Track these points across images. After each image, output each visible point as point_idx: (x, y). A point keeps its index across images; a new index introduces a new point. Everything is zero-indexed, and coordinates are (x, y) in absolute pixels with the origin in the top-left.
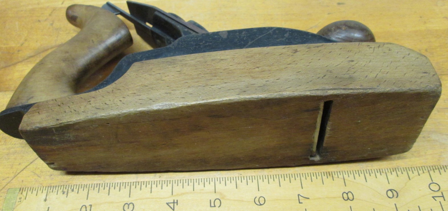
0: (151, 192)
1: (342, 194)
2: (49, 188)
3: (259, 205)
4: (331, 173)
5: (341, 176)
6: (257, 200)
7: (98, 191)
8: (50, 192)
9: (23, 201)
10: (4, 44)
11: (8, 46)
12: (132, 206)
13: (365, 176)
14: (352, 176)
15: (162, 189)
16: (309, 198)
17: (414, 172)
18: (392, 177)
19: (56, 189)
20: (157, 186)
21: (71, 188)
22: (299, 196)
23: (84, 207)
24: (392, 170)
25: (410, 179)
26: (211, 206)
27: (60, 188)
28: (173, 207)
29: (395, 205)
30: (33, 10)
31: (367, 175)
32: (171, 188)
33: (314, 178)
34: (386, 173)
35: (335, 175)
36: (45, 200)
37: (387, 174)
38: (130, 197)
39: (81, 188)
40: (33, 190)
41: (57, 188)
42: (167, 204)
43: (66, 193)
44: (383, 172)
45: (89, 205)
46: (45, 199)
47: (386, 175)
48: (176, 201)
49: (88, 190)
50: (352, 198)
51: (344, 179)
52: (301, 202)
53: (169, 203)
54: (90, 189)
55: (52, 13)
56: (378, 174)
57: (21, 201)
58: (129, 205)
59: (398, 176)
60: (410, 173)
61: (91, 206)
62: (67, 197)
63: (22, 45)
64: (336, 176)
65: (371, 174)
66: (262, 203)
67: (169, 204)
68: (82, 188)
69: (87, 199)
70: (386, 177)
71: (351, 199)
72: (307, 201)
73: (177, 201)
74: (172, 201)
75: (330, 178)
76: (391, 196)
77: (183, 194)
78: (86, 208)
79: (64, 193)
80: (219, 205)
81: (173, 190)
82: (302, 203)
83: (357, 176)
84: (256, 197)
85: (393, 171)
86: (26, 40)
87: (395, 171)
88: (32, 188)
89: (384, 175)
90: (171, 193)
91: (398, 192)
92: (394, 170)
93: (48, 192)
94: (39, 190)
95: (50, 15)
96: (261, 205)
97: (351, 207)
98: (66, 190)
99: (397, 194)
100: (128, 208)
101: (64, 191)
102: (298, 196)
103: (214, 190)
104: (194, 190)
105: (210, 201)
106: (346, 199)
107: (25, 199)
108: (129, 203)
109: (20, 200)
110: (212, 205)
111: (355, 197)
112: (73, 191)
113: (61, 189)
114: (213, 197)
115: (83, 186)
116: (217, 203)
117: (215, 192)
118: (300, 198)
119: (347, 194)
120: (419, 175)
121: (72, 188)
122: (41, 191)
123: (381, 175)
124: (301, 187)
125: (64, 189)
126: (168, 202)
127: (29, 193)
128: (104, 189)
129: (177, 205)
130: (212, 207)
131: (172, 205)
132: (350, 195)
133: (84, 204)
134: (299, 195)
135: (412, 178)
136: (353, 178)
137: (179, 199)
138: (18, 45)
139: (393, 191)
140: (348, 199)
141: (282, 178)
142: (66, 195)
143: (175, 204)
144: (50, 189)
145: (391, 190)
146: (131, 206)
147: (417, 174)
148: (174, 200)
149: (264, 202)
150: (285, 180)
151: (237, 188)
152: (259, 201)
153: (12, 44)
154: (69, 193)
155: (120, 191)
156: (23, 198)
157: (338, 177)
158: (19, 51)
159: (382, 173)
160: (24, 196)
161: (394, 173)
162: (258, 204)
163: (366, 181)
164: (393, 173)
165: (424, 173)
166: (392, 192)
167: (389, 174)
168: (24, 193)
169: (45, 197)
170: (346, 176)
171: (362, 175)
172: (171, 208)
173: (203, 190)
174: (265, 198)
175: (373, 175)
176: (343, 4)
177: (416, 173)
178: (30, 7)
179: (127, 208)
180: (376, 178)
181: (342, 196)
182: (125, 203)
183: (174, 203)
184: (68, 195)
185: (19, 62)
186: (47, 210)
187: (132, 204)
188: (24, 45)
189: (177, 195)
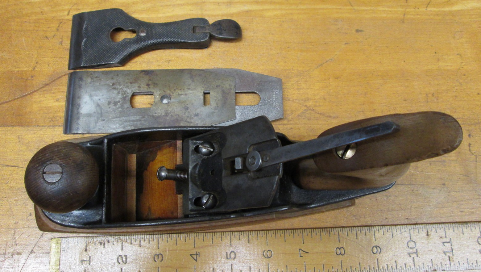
0: (176, 245)
1: (335, 249)
3: (267, 258)
5: (336, 233)
6: (265, 253)
7: (130, 242)
10: (16, 67)
11: (20, 70)
13: (356, 234)
15: (185, 241)
16: (308, 253)
17: (397, 229)
18: (379, 234)
20: (181, 239)
23: (120, 257)
25: (393, 237)
26: (227, 258)
28: (195, 258)
29: (377, 260)
32: (193, 241)
33: (314, 234)
36: (86, 250)
37: (375, 232)
38: (158, 248)
41: (94, 239)
42: (191, 255)
43: (103, 244)
48: (198, 253)
49: (121, 242)
51: (339, 236)
54: (123, 241)
56: (367, 232)
58: (158, 256)
59: (383, 234)
60: (394, 231)
61: (126, 256)
62: (104, 248)
63: (34, 69)
64: (333, 232)
67: (193, 256)
68: (117, 240)
69: (122, 250)
71: (343, 254)
72: (306, 255)
73: (199, 252)
74: (195, 253)
75: (327, 234)
76: (375, 252)
77: (203, 247)
78: (122, 258)
79: (101, 245)
80: (234, 258)
81: (195, 244)
82: (302, 257)
84: (265, 251)
86: (37, 63)
87: (382, 229)
90: (194, 246)
91: (381, 248)
92: (381, 227)
93: (87, 243)
95: (57, 30)
96: (269, 258)
97: (341, 261)
98: (103, 241)
99: (381, 250)
100: (158, 259)
101: (101, 241)
102: (299, 251)
103: (230, 244)
104: (212, 243)
105: (227, 253)
107: (68, 249)
108: (158, 254)
110: (229, 257)
111: (345, 253)
112: (109, 241)
114: (229, 250)
116: (233, 256)
117: (231, 246)
118: (301, 253)
119: (340, 249)
120: (401, 233)
124: (302, 242)
128: (136, 240)
129: (199, 256)
131: (195, 257)
132: (342, 251)
133: (120, 255)
134: (300, 249)
135: (395, 236)
138: (30, 70)
139: (377, 247)
140: (340, 253)
141: (287, 233)
142: (103, 246)
143: (198, 256)
146: (160, 256)
149: (271, 255)
150: (289, 235)
151: (249, 242)
152: (267, 254)
153: (24, 68)
154: (105, 244)
155: (149, 242)
156: (66, 247)
158: (32, 77)
159: (371, 231)
161: (381, 231)
163: (357, 239)
165: (405, 231)
166: (377, 248)
169: (86, 246)
170: (341, 233)
172: (195, 259)
173: (220, 243)
174: (272, 252)
175: (363, 232)
178: (34, 17)
180: (366, 235)
181: (335, 251)
182: (155, 254)
184: (105, 246)
185: (35, 91)
186: (88, 259)
187: (161, 256)
188: (36, 69)
189: (199, 248)
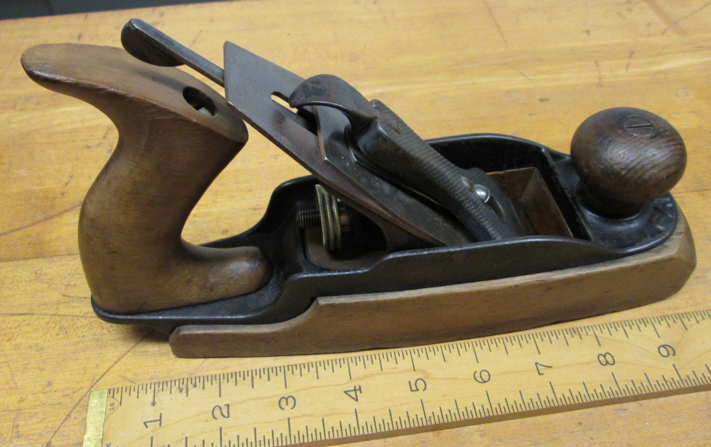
0: (318, 378)
1: (597, 357)
2: (157, 386)
3: (483, 383)
4: (576, 330)
5: (591, 333)
6: (477, 375)
7: (235, 383)
8: (159, 391)
9: (117, 408)
10: (38, 185)
11: (44, 187)
12: (293, 401)
13: (625, 330)
14: (606, 331)
15: (333, 372)
16: (551, 367)
17: (690, 318)
18: (662, 328)
19: (167, 386)
20: (325, 369)
21: (191, 383)
22: (538, 365)
23: (217, 408)
24: (660, 319)
25: (686, 329)
26: (412, 391)
27: (173, 384)
28: (355, 397)
29: (674, 365)
30: (75, 131)
31: (627, 329)
32: (348, 369)
33: (553, 338)
34: (652, 324)
35: (582, 331)
36: (154, 404)
37: (655, 324)
38: (286, 387)
39: (208, 381)
40: (130, 390)
41: (169, 384)
42: (346, 392)
43: (184, 391)
44: (648, 322)
45: (225, 405)
46: (152, 402)
47: (654, 326)
48: (357, 388)
49: (218, 383)
50: (613, 361)
51: (596, 336)
52: (541, 373)
53: (348, 391)
54: (221, 382)
55: (107, 133)
56: (642, 326)
57: (113, 409)
58: (287, 400)
59: (669, 326)
60: (685, 321)
61: (228, 406)
62: (187, 396)
63: (67, 184)
64: (584, 333)
65: (633, 327)
66: (486, 379)
67: (349, 393)
68: (210, 381)
69: (220, 396)
70: (653, 329)
71: (612, 363)
72: (550, 370)
73: (360, 387)
74: (353, 389)
75: (576, 336)
76: (665, 353)
77: (366, 377)
78: (221, 409)
79: (181, 391)
80: (423, 388)
81: (351, 372)
82: (543, 374)
83: (613, 330)
84: (476, 372)
85: (662, 320)
86: (71, 177)
87: (664, 320)
88: (128, 388)
89: (650, 326)
90: (349, 377)
91: (674, 348)
92: (662, 318)
93: (156, 392)
94: (140, 389)
95: (104, 137)
96: (485, 382)
97: (613, 374)
98: (184, 387)
99: (674, 350)
100: (287, 404)
101: (181, 387)
102: (535, 366)
103: (413, 367)
104: (382, 370)
105: (410, 382)
106: (604, 363)
107: (121, 404)
108: (286, 397)
109: (112, 407)
110: (414, 388)
111: (616, 360)
112: (195, 386)
113: (175, 385)
114: (413, 377)
115: (210, 378)
116: (421, 385)
117: (415, 370)
118: (539, 368)
119: (604, 356)
120: (698, 322)
121: (194, 381)
122: (144, 391)
123: (646, 326)
124: (538, 352)
125: (181, 384)
126: (346, 390)
127: (126, 395)
128: (244, 379)
129: (361, 392)
130: (414, 391)
131: (353, 394)
132: (608, 358)
133: (217, 404)
134: (536, 364)
135: (690, 327)
136: (609, 334)
137: (362, 383)
138: (61, 186)
139: (667, 347)
140: (607, 362)
141: (507, 341)
142: (186, 394)
143: (358, 392)
144: (159, 387)
145: (663, 346)
146: (291, 401)
147: (695, 321)
148: (355, 387)
149: (488, 378)
150: (513, 345)
151: (445, 361)
152: (481, 377)
153: (50, 184)
154: (189, 391)
155: (269, 380)
156: (116, 404)
157: (587, 334)
158: (63, 194)
159: (646, 324)
160: (118, 401)
161: (664, 323)
162: (480, 380)
163: (628, 337)
164: (661, 322)
165: (704, 319)
166: (666, 349)
167: (657, 325)
168: (118, 396)
169: (153, 399)
170: (598, 332)
171: (620, 329)
172: (353, 398)
173: (395, 368)
174: (489, 372)
175: (635, 327)
176: (547, 100)
177: (693, 320)
178: (69, 127)
179: (285, 404)
180: (640, 330)
181: (597, 360)
182: (281, 397)
183: (355, 390)
184: (189, 393)
185: (66, 211)
186: (158, 418)
187: (292, 398)
188: (70, 184)
189: (358, 379)
